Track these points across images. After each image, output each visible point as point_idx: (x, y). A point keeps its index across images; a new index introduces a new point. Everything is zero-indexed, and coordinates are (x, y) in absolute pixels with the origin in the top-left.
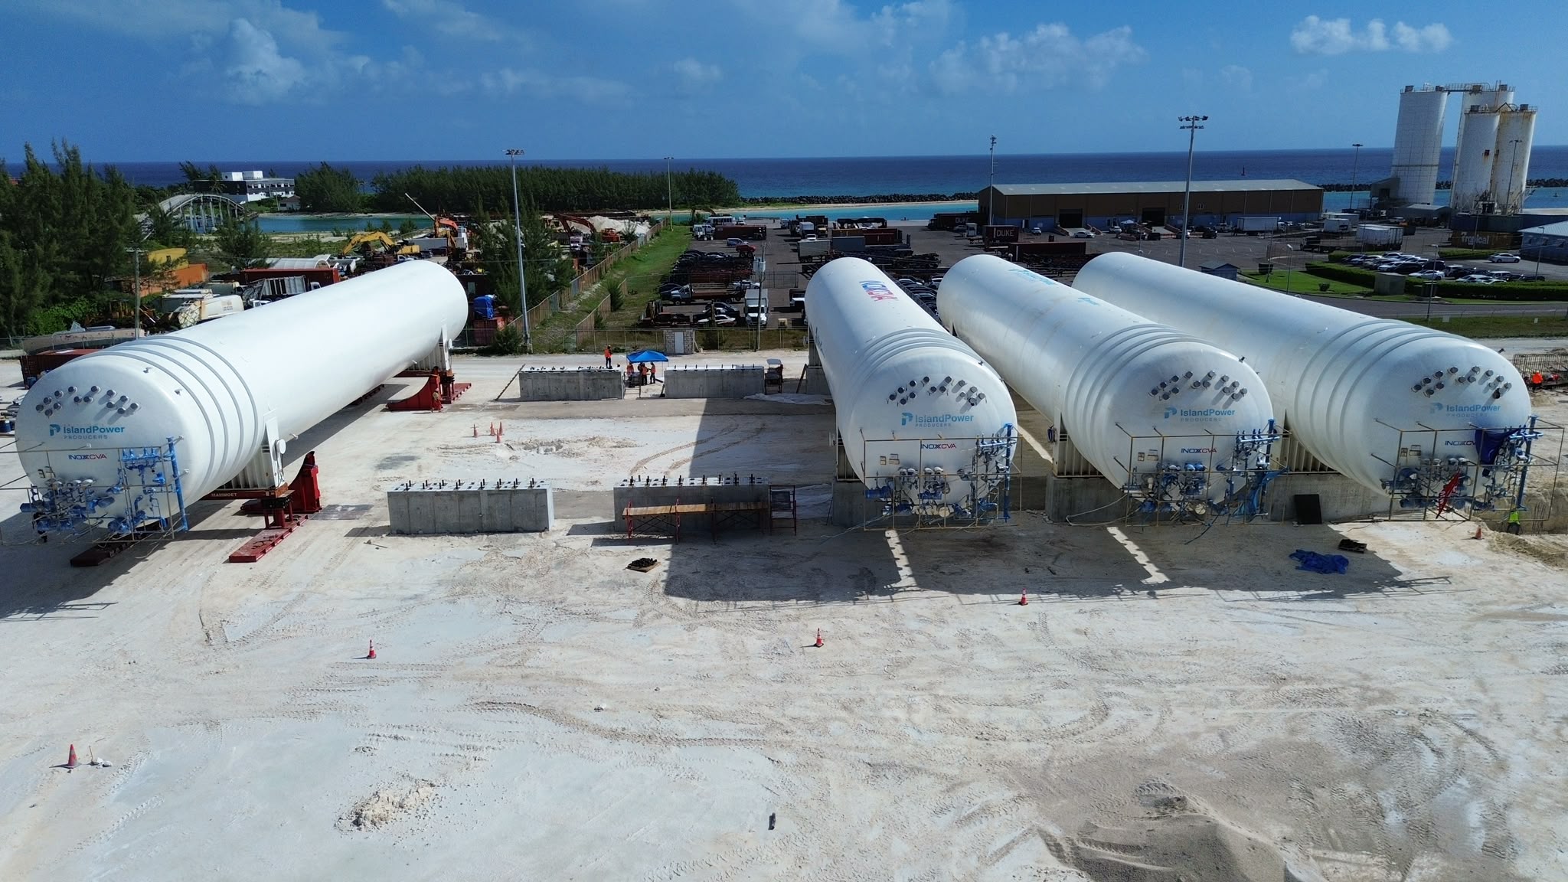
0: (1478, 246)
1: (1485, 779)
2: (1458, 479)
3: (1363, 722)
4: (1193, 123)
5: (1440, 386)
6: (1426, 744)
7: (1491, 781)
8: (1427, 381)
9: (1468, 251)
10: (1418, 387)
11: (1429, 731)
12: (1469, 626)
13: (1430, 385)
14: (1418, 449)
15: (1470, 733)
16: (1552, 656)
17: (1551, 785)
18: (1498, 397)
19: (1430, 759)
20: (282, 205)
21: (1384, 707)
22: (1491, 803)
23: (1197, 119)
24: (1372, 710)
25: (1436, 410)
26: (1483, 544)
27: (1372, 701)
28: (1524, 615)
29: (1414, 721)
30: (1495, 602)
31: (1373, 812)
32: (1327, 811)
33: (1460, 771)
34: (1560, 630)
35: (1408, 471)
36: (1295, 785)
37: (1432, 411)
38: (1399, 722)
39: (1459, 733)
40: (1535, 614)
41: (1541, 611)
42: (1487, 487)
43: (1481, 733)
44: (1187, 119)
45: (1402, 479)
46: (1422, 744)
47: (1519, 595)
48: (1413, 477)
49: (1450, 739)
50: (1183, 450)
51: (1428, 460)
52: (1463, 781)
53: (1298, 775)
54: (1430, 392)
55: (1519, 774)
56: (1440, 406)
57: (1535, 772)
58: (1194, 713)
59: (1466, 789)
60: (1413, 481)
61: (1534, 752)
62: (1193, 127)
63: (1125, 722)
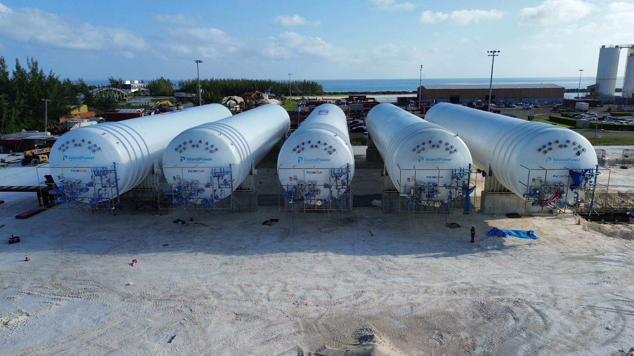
0: (628, 111)
1: (535, 334)
2: (559, 194)
3: (485, 303)
4: (494, 54)
5: (550, 149)
6: (512, 315)
7: (537, 335)
8: (544, 147)
9: (622, 113)
10: (540, 150)
11: (516, 309)
12: (558, 262)
13: (546, 149)
14: (540, 179)
15: (537, 311)
16: (594, 277)
17: (568, 338)
18: (579, 155)
19: (512, 322)
20: (143, 93)
21: (498, 297)
22: (533, 346)
23: (495, 52)
24: (491, 298)
25: (548, 161)
26: (580, 227)
27: (493, 294)
28: (588, 258)
29: (510, 305)
30: (576, 252)
31: (470, 347)
32: (446, 345)
33: (523, 329)
34: (603, 266)
35: (535, 190)
36: (437, 332)
37: (546, 161)
38: (503, 304)
39: (530, 310)
40: (595, 258)
41: (597, 256)
42: (575, 197)
43: (543, 311)
44: (491, 52)
45: (532, 193)
46: (510, 315)
47: (588, 249)
48: (537, 192)
49: (526, 314)
50: (427, 177)
51: (545, 184)
52: (524, 335)
53: (440, 327)
54: (545, 152)
55: (554, 332)
56: (550, 159)
57: (562, 331)
58: (404, 296)
59: (524, 338)
60: (537, 194)
61: (567, 322)
62: (494, 55)
63: (368, 299)
